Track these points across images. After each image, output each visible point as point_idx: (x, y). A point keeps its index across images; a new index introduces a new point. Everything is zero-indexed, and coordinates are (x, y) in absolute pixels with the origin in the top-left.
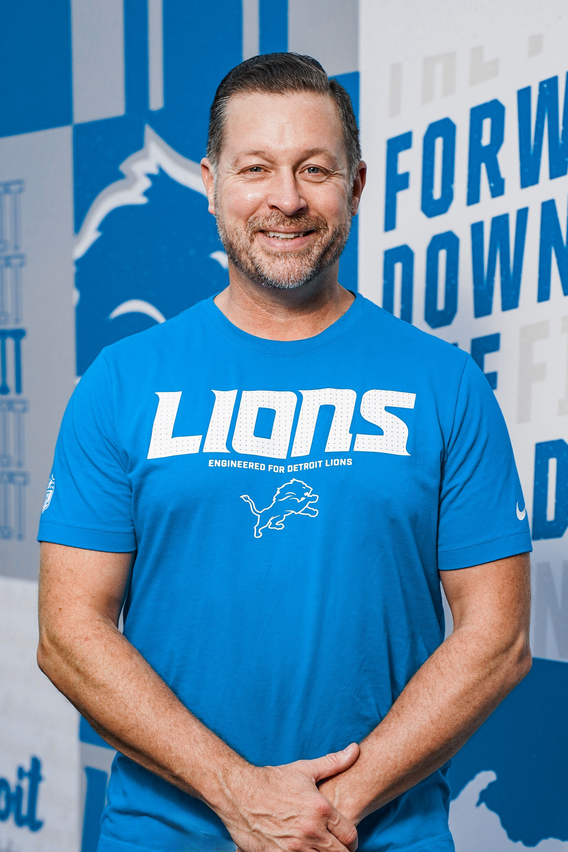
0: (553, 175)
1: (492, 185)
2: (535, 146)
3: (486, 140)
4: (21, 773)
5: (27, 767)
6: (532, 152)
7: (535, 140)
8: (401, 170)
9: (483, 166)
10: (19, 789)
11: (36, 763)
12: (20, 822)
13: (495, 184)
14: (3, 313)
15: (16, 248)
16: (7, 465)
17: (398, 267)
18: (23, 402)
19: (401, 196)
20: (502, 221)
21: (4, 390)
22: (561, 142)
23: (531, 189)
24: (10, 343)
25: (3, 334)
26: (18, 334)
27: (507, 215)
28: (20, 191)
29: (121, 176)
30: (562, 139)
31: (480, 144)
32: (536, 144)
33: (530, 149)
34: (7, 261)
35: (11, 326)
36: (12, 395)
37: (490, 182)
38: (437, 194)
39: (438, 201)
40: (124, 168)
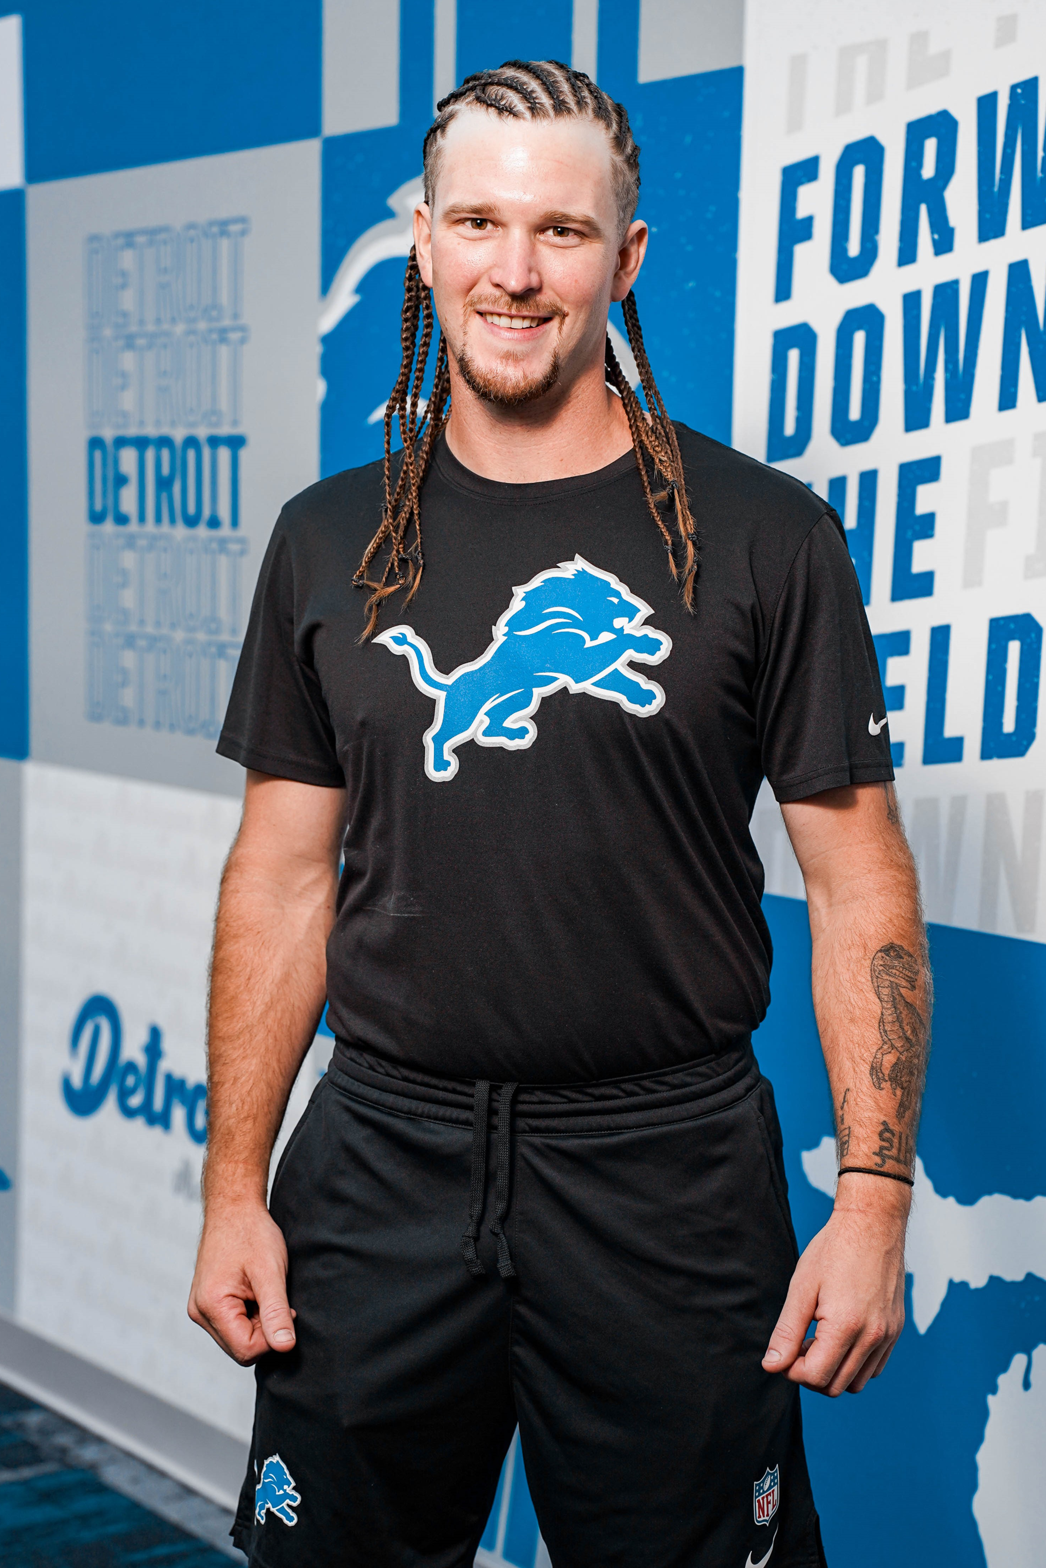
0: (1026, 225)
1: (936, 237)
2: (1001, 180)
3: (928, 171)
6: (996, 189)
7: (1002, 172)
8: (801, 213)
9: (923, 209)
13: (940, 236)
14: (215, 412)
15: (236, 316)
16: (217, 631)
17: (794, 356)
18: (242, 541)
19: (801, 251)
20: (949, 291)
21: (214, 523)
22: (1040, 174)
23: (993, 244)
24: (224, 454)
25: (214, 442)
26: (236, 443)
27: (956, 282)
28: (243, 233)
29: (390, 214)
30: (1042, 171)
31: (920, 176)
32: (1003, 177)
33: (993, 185)
34: (223, 335)
35: (225, 430)
36: (225, 530)
37: (932, 233)
38: (854, 248)
39: (855, 259)
40: (393, 202)
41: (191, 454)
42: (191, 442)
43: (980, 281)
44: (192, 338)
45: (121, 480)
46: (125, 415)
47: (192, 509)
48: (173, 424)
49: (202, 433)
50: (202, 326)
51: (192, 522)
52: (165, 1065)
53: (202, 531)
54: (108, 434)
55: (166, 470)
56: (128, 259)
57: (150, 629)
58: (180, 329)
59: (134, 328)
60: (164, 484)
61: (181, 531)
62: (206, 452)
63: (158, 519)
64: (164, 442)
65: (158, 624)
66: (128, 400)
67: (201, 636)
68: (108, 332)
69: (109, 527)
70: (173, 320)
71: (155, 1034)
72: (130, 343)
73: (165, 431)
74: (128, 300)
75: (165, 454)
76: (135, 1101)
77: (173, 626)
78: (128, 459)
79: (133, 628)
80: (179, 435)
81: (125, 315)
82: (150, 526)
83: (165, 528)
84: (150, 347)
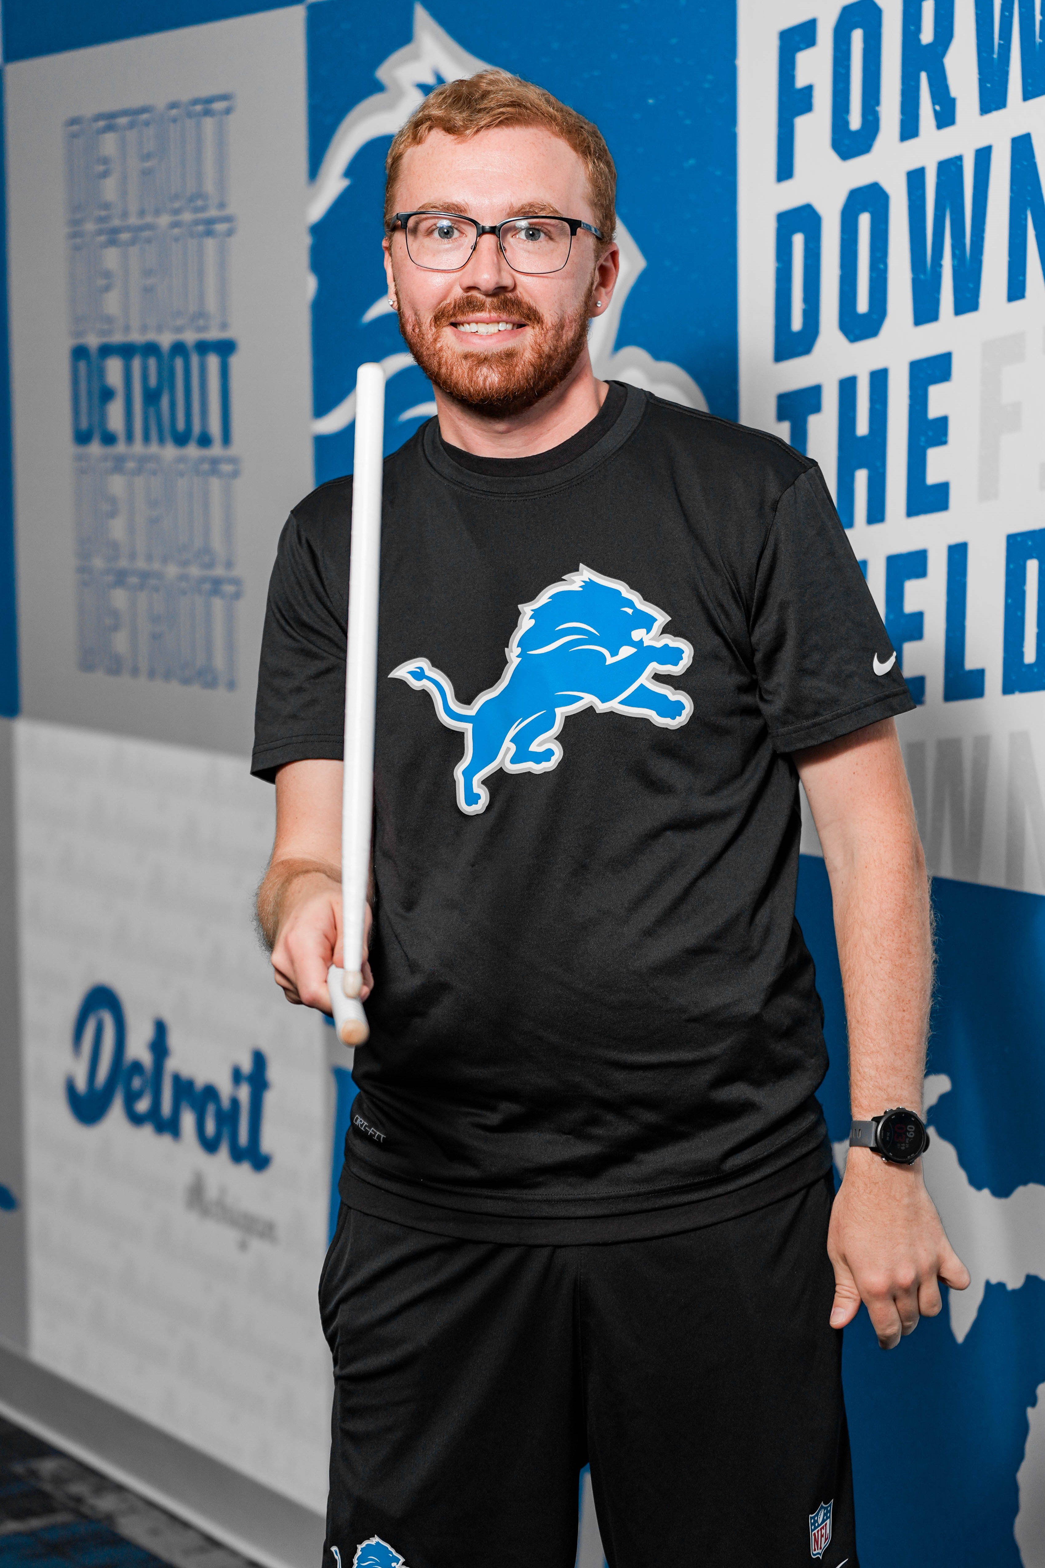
0: (1027, 96)
1: (938, 108)
2: (1000, 44)
3: (927, 36)
4: (237, 1076)
5: (247, 1066)
6: (995, 56)
7: (1000, 38)
8: (801, 82)
9: (924, 76)
10: (235, 1102)
11: (259, 1060)
12: (237, 1156)
13: (941, 107)
14: (201, 314)
15: (222, 205)
16: (210, 565)
17: (798, 240)
18: (233, 460)
19: (801, 123)
20: (953, 168)
21: (205, 441)
22: (1038, 40)
23: (995, 116)
24: (213, 362)
25: (203, 347)
26: (226, 348)
27: (960, 158)
28: (228, 111)
29: (378, 87)
30: (1040, 37)
31: (919, 40)
32: (1002, 42)
33: (992, 52)
34: (208, 227)
35: (214, 334)
36: (216, 450)
37: (934, 104)
38: (855, 122)
39: (856, 132)
40: (382, 73)
41: (179, 363)
42: (179, 348)
43: (983, 156)
44: (176, 231)
45: (107, 394)
46: (109, 320)
47: (181, 425)
48: (160, 329)
49: (190, 337)
50: (187, 217)
51: (181, 440)
52: (173, 1064)
53: (192, 451)
54: (93, 341)
55: (153, 381)
56: (109, 144)
57: (141, 564)
58: (164, 220)
59: (116, 222)
60: (151, 397)
61: (170, 451)
62: (195, 360)
63: (147, 439)
64: (151, 349)
65: (149, 558)
66: (112, 303)
67: (195, 571)
68: (90, 227)
69: (95, 448)
70: (157, 212)
71: (161, 1028)
72: (112, 237)
73: (151, 336)
74: (110, 189)
75: (152, 362)
76: (143, 1106)
77: (165, 560)
78: (114, 369)
79: (123, 563)
80: (166, 340)
81: (107, 206)
82: (138, 447)
83: (154, 448)
84: (133, 242)
